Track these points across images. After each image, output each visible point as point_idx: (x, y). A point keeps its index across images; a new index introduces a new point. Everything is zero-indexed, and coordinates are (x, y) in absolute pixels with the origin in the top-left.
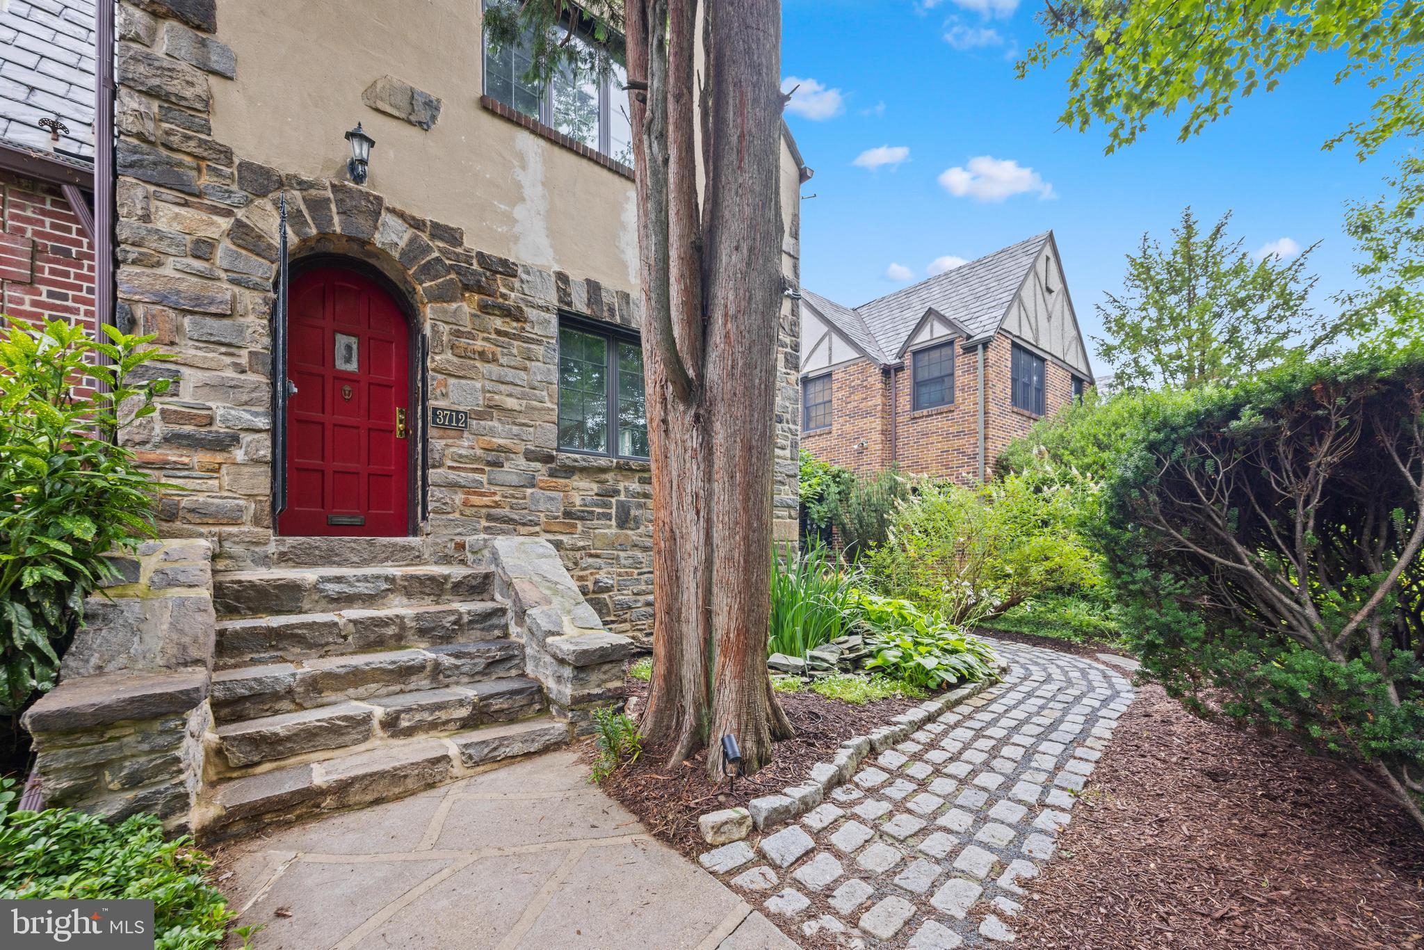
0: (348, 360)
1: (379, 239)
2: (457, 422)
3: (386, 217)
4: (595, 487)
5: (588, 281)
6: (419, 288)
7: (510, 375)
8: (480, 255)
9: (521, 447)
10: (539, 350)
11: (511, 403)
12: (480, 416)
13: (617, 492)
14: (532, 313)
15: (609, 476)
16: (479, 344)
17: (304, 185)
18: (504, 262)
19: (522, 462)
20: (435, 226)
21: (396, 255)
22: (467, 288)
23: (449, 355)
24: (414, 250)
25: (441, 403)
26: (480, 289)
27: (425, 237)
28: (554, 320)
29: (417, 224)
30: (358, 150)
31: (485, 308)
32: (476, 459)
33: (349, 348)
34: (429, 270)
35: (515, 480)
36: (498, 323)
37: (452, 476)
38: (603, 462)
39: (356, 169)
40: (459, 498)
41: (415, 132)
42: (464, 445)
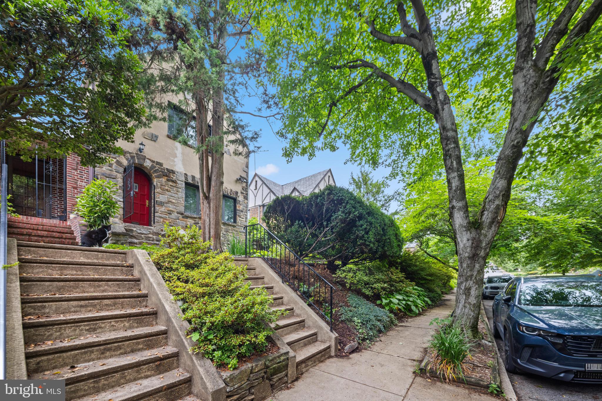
0: (136, 189)
1: (145, 164)
2: (161, 204)
3: (147, 160)
4: (193, 222)
5: (192, 176)
6: (153, 175)
7: (173, 195)
8: (167, 169)
9: (176, 211)
10: (180, 190)
11: (174, 201)
12: (167, 203)
13: (198, 223)
14: (178, 182)
15: (197, 220)
16: (166, 188)
17: (130, 153)
18: (172, 171)
19: (176, 214)
20: (157, 162)
21: (149, 168)
22: (164, 175)
23: (160, 189)
24: (152, 167)
25: (158, 200)
26: (167, 176)
27: (155, 164)
28: (184, 184)
29: (153, 162)
30: (142, 147)
31: (168, 180)
32: (166, 212)
33: (136, 186)
34: (156, 171)
35: (174, 218)
36: (171, 183)
37: (160, 215)
38: (195, 216)
39: (140, 150)
40: (162, 220)
41: (153, 142)
42: (163, 209)
